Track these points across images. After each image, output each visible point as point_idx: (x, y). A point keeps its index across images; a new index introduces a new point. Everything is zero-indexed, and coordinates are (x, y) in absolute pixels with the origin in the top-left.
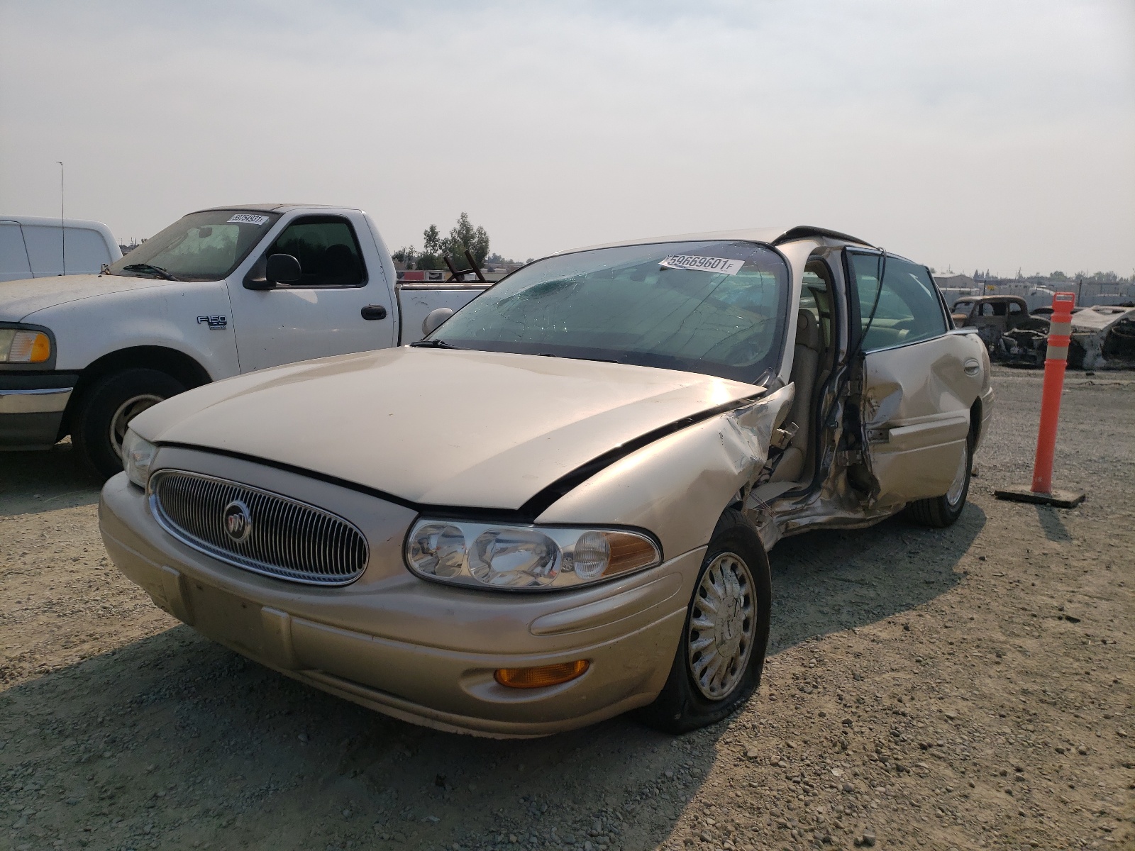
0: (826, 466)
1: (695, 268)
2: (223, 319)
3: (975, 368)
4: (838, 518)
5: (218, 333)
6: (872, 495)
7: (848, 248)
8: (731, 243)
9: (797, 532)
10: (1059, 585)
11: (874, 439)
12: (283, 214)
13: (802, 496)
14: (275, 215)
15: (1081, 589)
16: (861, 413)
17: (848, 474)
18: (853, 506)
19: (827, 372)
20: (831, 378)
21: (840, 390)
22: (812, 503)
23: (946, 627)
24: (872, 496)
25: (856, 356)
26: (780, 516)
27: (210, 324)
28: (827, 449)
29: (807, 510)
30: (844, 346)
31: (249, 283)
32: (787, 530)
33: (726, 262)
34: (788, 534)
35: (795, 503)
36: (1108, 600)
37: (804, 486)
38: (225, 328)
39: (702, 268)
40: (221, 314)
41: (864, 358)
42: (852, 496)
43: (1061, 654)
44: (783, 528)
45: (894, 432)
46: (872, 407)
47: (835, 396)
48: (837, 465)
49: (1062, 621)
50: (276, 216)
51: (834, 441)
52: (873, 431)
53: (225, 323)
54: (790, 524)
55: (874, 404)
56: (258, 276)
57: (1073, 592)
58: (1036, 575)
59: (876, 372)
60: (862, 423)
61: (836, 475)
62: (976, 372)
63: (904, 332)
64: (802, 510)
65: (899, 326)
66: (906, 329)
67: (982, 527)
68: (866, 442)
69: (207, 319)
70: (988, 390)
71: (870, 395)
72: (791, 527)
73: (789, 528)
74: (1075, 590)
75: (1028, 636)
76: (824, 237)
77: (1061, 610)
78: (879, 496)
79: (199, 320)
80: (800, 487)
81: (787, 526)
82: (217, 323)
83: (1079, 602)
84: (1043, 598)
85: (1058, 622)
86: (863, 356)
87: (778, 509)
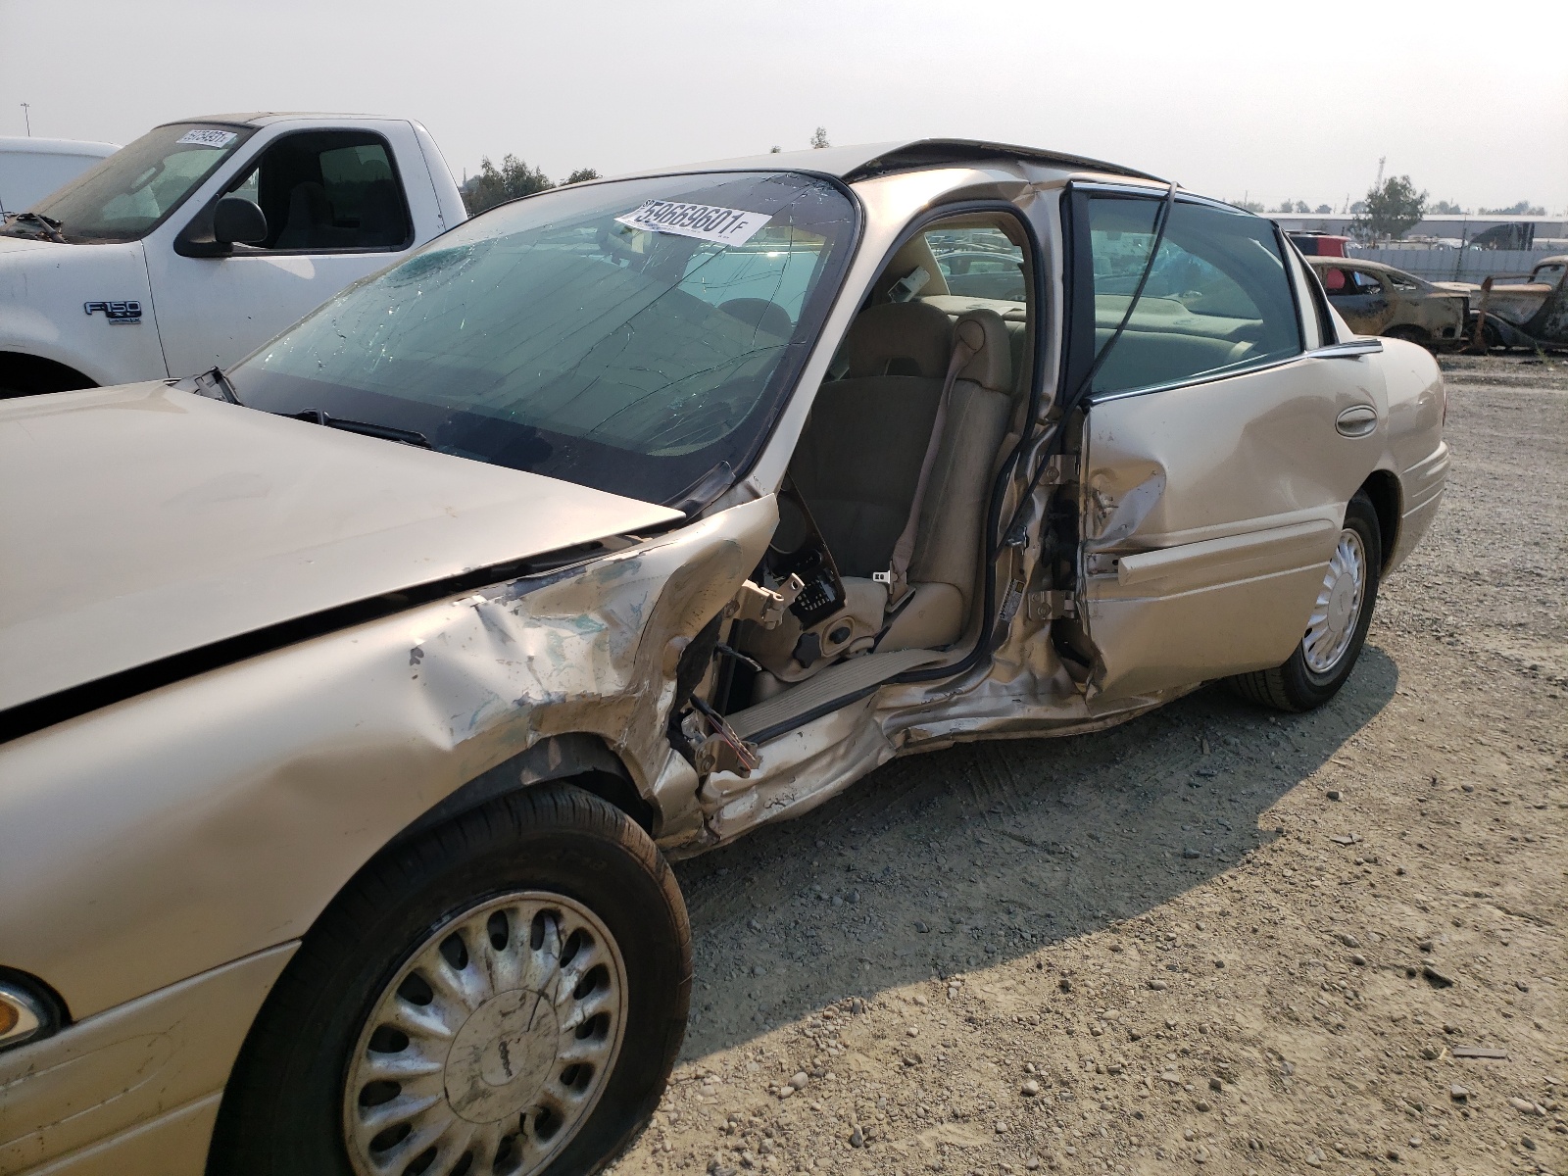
0: (1006, 619)
1: (677, 230)
2: (132, 306)
3: (1366, 422)
4: (1018, 720)
5: (125, 331)
6: (1093, 678)
7: (1076, 185)
8: (768, 176)
9: (926, 748)
10: (1457, 873)
11: (1100, 572)
12: (260, 128)
13: (950, 675)
14: (246, 130)
15: (1498, 889)
16: (1081, 519)
17: (1053, 634)
18: (1058, 694)
19: (1014, 438)
20: (1023, 447)
21: (1038, 473)
22: (966, 692)
23: (1152, 987)
24: (1093, 681)
25: (1076, 403)
26: (899, 716)
27: (110, 315)
28: (1010, 589)
29: (955, 704)
30: (1051, 389)
31: (185, 246)
32: (907, 744)
33: (736, 218)
34: (911, 751)
35: (929, 692)
36: (1540, 923)
37: (955, 657)
38: (138, 322)
39: (688, 231)
40: (130, 299)
41: (1086, 412)
42: (1061, 675)
43: (1362, 1087)
44: (899, 739)
45: (1130, 563)
46: (1101, 507)
47: (1028, 484)
48: (1026, 619)
49: (1413, 982)
50: (248, 132)
51: (1022, 572)
52: (1098, 556)
53: (139, 314)
54: (912, 732)
55: (1105, 502)
56: (205, 233)
57: (1477, 895)
58: (1421, 846)
59: (1111, 438)
60: (1081, 538)
61: (1027, 636)
62: (1367, 429)
63: (1243, 346)
64: (947, 704)
65: (1238, 336)
66: (1247, 340)
67: (1375, 713)
68: (1083, 575)
69: (102, 307)
70: (1437, 447)
71: (1096, 482)
72: (914, 738)
73: (910, 741)
74: (1485, 891)
75: (1314, 1024)
76: (1021, 163)
77: (1426, 949)
78: (1106, 682)
79: (89, 309)
80: (945, 661)
81: (908, 736)
82: (125, 313)
83: (1476, 928)
84: (1407, 909)
85: (1402, 984)
86: (1086, 407)
87: (891, 703)
